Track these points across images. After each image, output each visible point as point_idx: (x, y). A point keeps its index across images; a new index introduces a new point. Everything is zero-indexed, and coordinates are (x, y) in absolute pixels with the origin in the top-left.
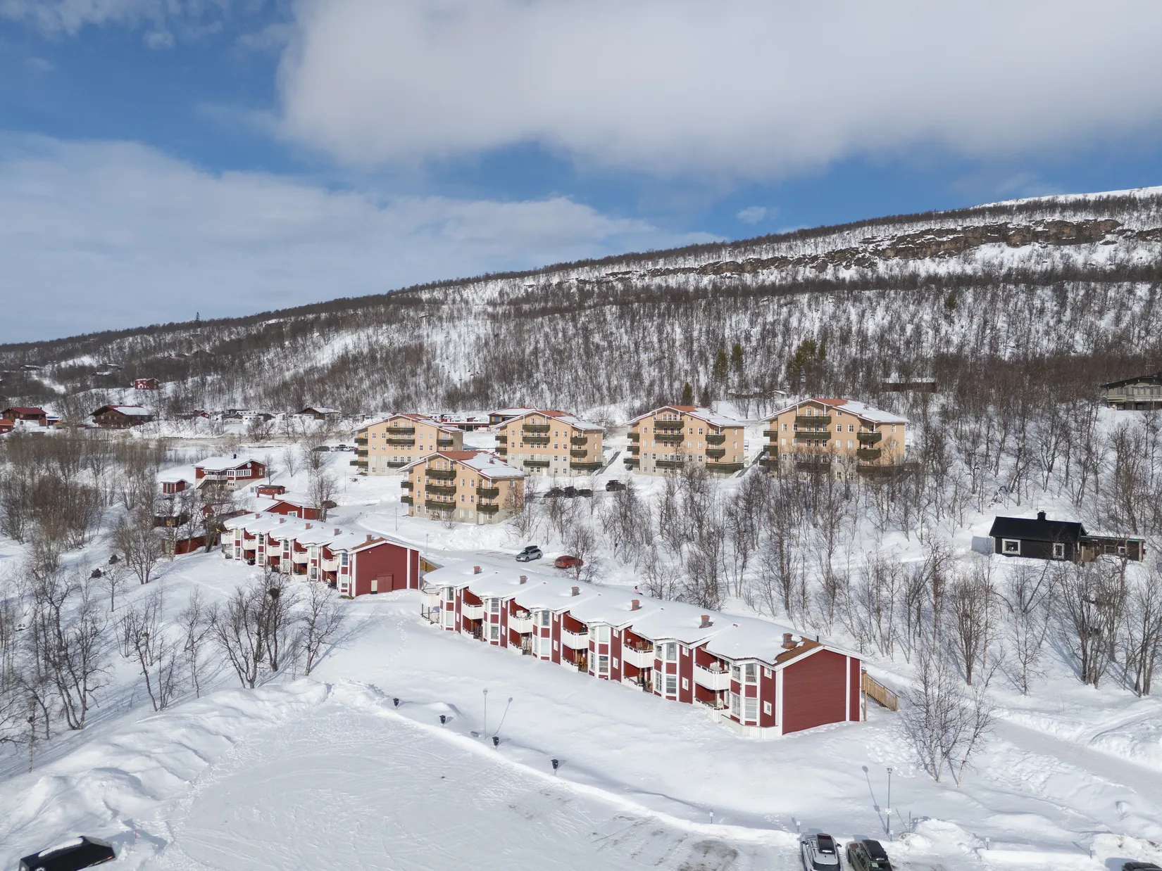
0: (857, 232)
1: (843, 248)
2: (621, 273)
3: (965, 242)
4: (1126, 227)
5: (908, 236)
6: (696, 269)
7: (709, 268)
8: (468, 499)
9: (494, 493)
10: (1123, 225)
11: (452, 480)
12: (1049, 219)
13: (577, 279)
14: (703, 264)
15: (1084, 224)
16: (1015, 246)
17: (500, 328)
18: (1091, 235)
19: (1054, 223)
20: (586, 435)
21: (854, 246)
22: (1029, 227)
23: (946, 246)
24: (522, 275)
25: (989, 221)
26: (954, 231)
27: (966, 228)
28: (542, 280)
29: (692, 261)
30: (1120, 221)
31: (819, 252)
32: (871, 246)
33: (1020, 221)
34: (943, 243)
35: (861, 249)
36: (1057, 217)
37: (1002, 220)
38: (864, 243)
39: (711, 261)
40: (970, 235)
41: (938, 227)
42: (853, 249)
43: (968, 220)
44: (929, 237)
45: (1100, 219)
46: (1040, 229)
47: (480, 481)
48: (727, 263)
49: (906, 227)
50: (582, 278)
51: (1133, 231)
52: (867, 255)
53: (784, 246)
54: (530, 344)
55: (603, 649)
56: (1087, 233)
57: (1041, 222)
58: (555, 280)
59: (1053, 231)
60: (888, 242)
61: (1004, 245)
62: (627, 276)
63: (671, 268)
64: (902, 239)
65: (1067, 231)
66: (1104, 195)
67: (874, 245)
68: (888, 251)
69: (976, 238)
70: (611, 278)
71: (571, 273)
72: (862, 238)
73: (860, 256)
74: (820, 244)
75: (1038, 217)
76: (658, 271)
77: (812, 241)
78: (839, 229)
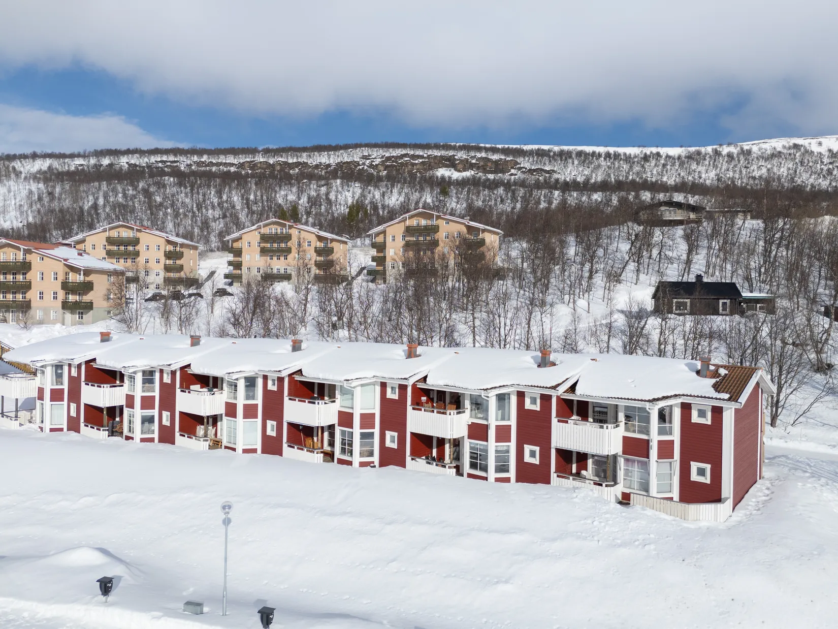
0: (357, 151)
1: (349, 161)
2: (169, 161)
3: (429, 166)
4: (522, 166)
5: (393, 157)
6: (236, 165)
7: (247, 165)
8: (48, 296)
9: (87, 287)
10: (520, 164)
11: (24, 274)
12: (479, 155)
13: (127, 163)
14: (242, 161)
15: (499, 161)
16: (459, 171)
17: (54, 187)
18: (503, 168)
19: (482, 158)
20: (182, 250)
21: (356, 160)
22: (467, 159)
23: (418, 167)
24: (72, 156)
25: (443, 153)
26: (422, 157)
27: (429, 155)
28: (93, 161)
29: (232, 158)
30: (518, 161)
31: (332, 161)
32: (368, 161)
33: (461, 155)
34: (416, 164)
35: (361, 162)
36: (483, 155)
37: (451, 153)
38: (363, 158)
39: (248, 160)
40: (432, 161)
41: (412, 153)
42: (355, 162)
43: (430, 150)
44: (406, 159)
45: (508, 159)
46: (474, 161)
47: (67, 274)
48: (261, 162)
49: (391, 150)
50: (133, 162)
51: (526, 169)
52: (366, 167)
53: (304, 154)
54: (88, 202)
55: (367, 420)
56: (501, 167)
57: (474, 157)
58: (106, 161)
59: (482, 163)
60: (380, 160)
61: (453, 170)
62: (175, 164)
63: (214, 162)
64: (389, 159)
65: (489, 164)
66: (506, 146)
67: (370, 161)
68: (380, 166)
69: (436, 163)
70: (160, 165)
71: (121, 157)
72: (361, 155)
73: (361, 167)
74: (332, 156)
75: (472, 154)
76: (203, 162)
77: (326, 153)
78: (346, 147)
